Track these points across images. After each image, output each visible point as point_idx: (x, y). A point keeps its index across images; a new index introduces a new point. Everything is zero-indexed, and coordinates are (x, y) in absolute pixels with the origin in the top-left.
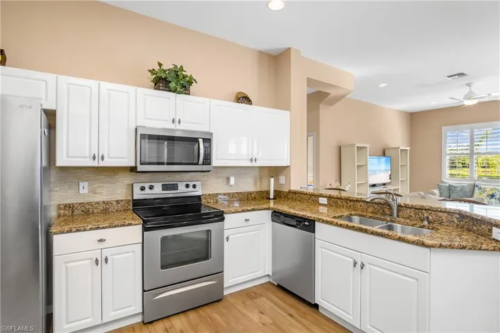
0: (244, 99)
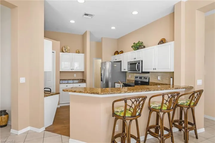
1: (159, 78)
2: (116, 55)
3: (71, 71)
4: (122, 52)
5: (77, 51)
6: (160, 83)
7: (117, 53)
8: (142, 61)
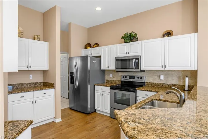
0: (169, 34)
1: (162, 77)
2: (88, 49)
3: (27, 69)
4: (97, 45)
5: (36, 37)
6: (163, 83)
7: (88, 46)
8: (141, 56)
